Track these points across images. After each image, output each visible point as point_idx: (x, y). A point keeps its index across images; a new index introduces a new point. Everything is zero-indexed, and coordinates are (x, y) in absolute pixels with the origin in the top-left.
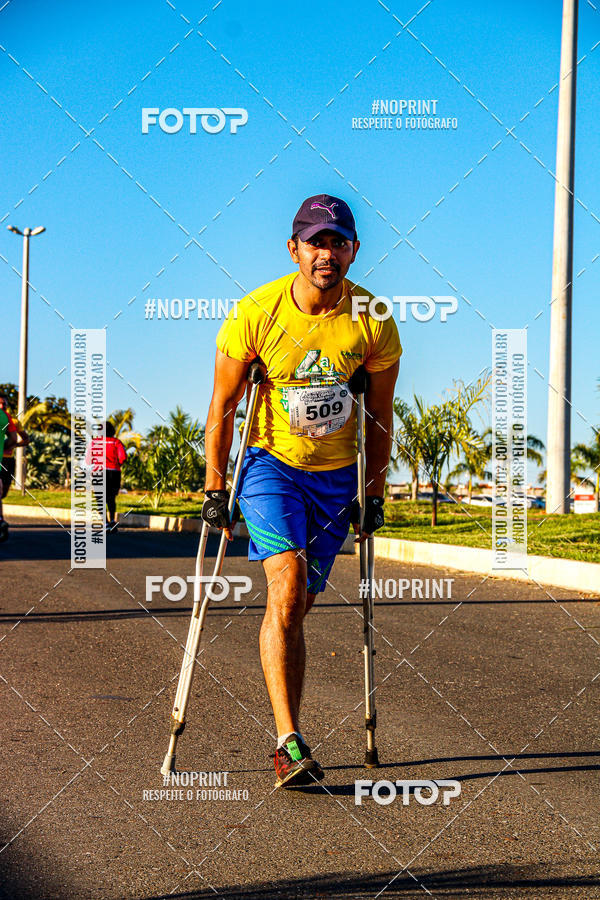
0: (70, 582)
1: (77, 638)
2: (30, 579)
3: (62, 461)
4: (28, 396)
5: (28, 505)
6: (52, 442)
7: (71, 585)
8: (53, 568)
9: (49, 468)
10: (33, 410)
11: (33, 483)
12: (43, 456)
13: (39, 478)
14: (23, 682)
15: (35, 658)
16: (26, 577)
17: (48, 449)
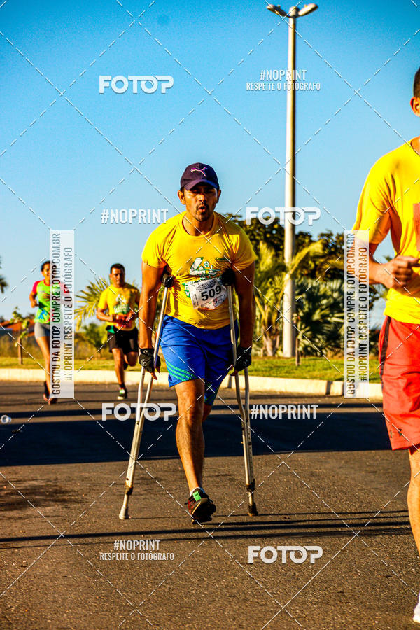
0: (372, 482)
1: (393, 558)
2: (318, 477)
3: (343, 318)
4: (297, 232)
5: (305, 378)
6: (329, 293)
7: (374, 484)
8: (347, 462)
9: (327, 328)
10: (305, 252)
11: (306, 348)
12: (318, 311)
13: (313, 342)
14: (328, 619)
15: (340, 585)
16: (312, 474)
17: (324, 302)
